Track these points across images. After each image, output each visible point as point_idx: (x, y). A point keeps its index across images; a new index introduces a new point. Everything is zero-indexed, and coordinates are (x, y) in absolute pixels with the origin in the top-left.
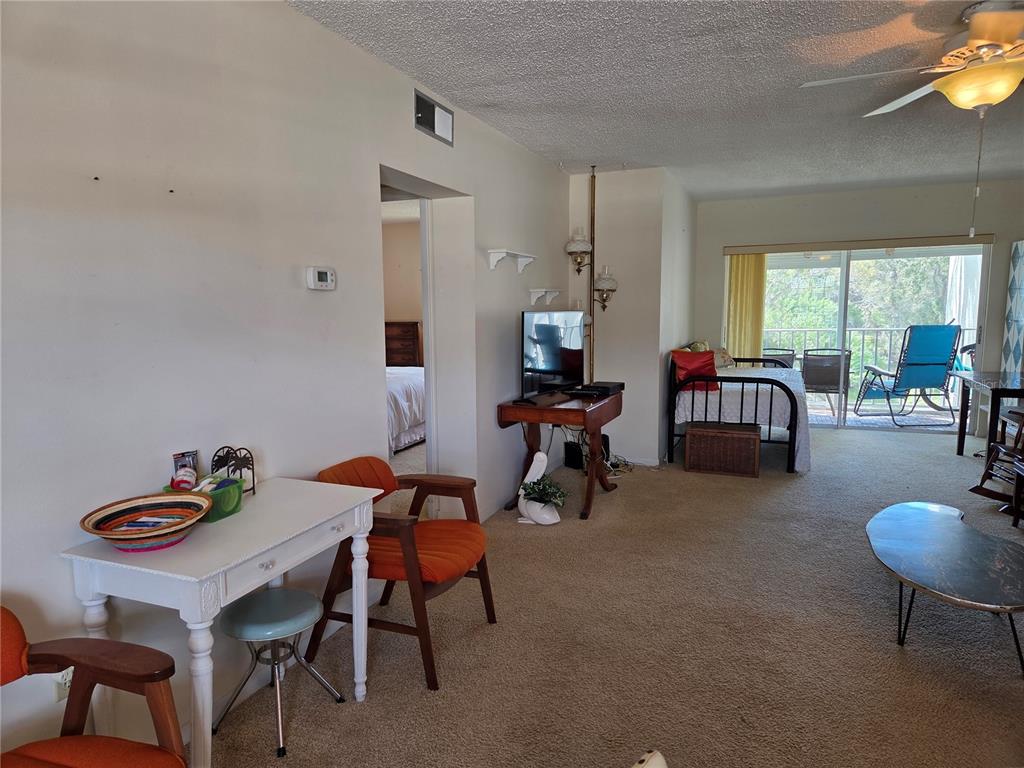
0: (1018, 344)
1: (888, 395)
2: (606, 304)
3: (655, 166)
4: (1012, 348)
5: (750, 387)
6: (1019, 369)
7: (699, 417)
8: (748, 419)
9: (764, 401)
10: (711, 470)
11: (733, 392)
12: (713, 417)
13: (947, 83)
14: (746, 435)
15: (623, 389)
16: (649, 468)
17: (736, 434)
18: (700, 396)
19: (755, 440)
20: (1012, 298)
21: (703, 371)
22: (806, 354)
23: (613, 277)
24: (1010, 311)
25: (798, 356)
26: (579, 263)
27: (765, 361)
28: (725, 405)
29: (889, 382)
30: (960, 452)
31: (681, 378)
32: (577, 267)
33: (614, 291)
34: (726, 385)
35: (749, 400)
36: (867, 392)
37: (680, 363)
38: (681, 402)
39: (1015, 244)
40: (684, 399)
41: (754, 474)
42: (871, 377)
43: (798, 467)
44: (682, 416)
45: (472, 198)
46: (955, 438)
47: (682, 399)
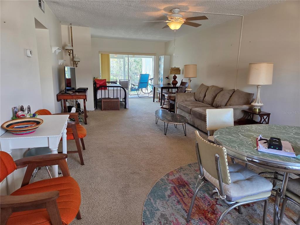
0: (162, 78)
1: (137, 90)
2: (77, 65)
3: (88, 27)
4: (161, 79)
5: (115, 88)
6: (162, 83)
7: (103, 97)
8: (115, 97)
9: (119, 92)
10: (108, 110)
11: (111, 90)
12: (107, 97)
13: (170, 24)
14: (116, 100)
15: (88, 89)
16: (93, 111)
17: (114, 100)
18: (103, 91)
19: (118, 101)
20: (160, 68)
21: (103, 84)
22: (120, 81)
23: (79, 57)
24: (160, 71)
25: (118, 81)
26: (69, 53)
27: (112, 82)
28: (110, 93)
29: (137, 87)
30: (154, 101)
31: (98, 86)
32: (69, 54)
33: (79, 62)
34: (110, 88)
35: (115, 92)
36: (132, 90)
37: (97, 82)
38: (98, 93)
39: (160, 56)
40: (99, 92)
41: (118, 110)
42: (132, 86)
43: (127, 107)
44: (99, 97)
45: (48, 30)
46: (153, 99)
47: (98, 92)
